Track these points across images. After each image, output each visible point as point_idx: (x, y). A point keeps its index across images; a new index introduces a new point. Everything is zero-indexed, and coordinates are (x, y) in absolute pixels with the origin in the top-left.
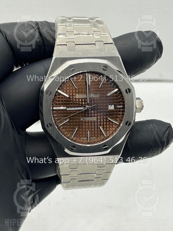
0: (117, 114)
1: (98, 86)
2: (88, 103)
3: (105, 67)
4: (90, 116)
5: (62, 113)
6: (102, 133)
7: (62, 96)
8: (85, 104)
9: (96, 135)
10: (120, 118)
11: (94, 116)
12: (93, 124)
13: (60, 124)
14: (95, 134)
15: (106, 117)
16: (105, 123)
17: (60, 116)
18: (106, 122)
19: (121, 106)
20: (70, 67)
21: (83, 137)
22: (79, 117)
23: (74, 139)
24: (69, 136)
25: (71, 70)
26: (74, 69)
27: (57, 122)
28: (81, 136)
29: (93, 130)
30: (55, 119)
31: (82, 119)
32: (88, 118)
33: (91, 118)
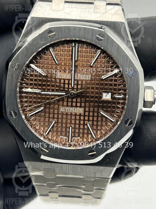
0: (114, 107)
1: (90, 63)
2: (73, 86)
3: (100, 36)
4: (75, 105)
5: (35, 98)
6: (89, 132)
7: (37, 74)
8: (68, 88)
9: (81, 135)
10: (119, 113)
11: (81, 107)
12: (78, 117)
13: (30, 112)
14: (79, 133)
15: (98, 110)
16: (95, 119)
17: (30, 102)
18: (98, 116)
19: (121, 96)
20: (48, 31)
21: (61, 135)
22: (59, 105)
23: (49, 136)
24: (42, 131)
25: (49, 36)
26: (55, 35)
27: (26, 110)
28: (59, 134)
29: (77, 126)
30: (24, 105)
31: (62, 109)
32: (71, 108)
33: (76, 109)
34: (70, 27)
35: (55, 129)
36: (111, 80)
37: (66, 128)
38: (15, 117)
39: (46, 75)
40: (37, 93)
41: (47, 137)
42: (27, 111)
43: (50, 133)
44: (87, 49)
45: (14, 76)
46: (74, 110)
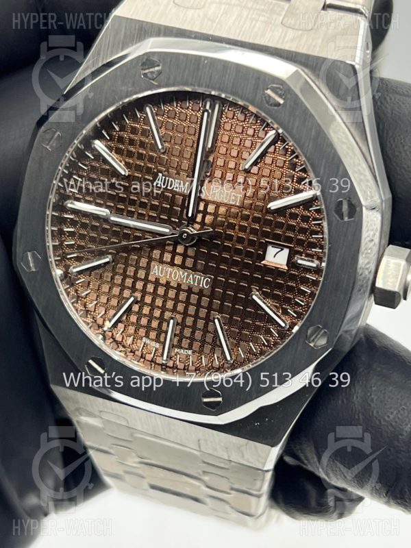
0: (291, 289)
1: (244, 162)
2: (190, 215)
3: (276, 93)
4: (190, 266)
5: (94, 228)
6: (218, 343)
7: (107, 167)
8: (181, 218)
9: (196, 345)
10: (302, 306)
11: (205, 272)
12: (194, 298)
13: (77, 264)
14: (192, 339)
15: (249, 288)
17: (82, 237)
18: (245, 306)
19: (313, 262)
20: (144, 60)
21: (147, 336)
22: (150, 259)
23: (117, 334)
24: (101, 317)
25: (145, 75)
26: (160, 73)
27: (69, 257)
28: (142, 332)
29: (189, 321)
30: (66, 243)
31: (158, 270)
32: (181, 273)
33: (191, 276)
34: (200, 57)
35: (133, 318)
36: (293, 216)
37: (161, 319)
38: (34, 270)
39: (129, 175)
40: (101, 218)
41: (110, 334)
42: (72, 258)
43: (121, 326)
44: (242, 122)
45: (46, 165)
46: (187, 278)
